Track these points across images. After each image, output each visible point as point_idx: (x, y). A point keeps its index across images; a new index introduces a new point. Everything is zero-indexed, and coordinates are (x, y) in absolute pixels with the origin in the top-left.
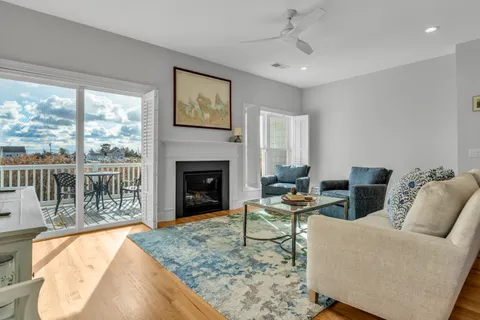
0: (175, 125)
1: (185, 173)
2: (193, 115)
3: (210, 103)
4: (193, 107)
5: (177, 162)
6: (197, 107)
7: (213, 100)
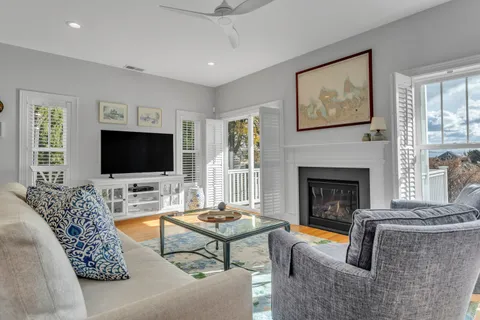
0: (298, 130)
1: (309, 179)
2: (315, 115)
3: (336, 95)
4: (315, 106)
5: (300, 168)
6: (320, 105)
7: (340, 90)
